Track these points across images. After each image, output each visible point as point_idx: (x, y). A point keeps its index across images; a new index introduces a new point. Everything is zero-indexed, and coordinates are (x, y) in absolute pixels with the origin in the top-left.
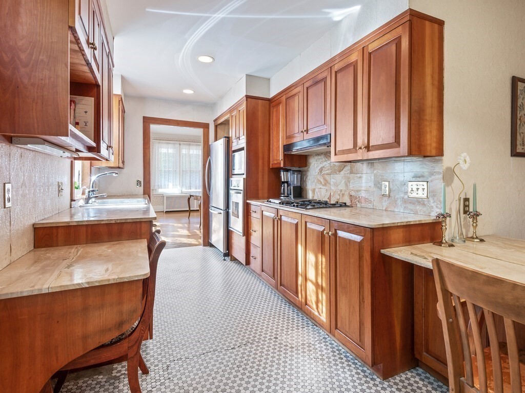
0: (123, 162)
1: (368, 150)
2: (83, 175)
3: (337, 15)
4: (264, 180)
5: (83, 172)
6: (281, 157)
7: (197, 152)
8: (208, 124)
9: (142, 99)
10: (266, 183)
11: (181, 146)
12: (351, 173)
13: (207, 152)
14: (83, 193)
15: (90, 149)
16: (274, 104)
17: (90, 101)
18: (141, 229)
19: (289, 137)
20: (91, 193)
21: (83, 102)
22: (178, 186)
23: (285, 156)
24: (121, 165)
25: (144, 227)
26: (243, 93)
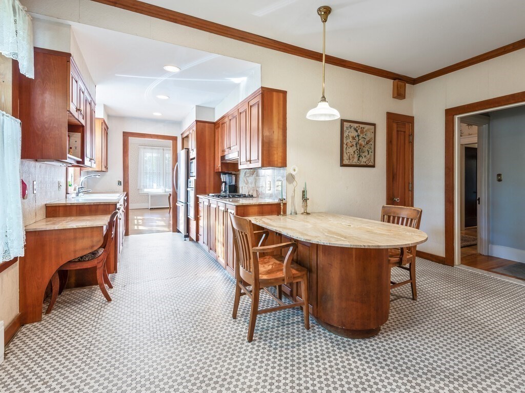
0: (106, 167)
1: (250, 163)
2: (74, 177)
3: (236, 80)
4: (210, 181)
5: (74, 174)
6: (220, 165)
7: (169, 155)
8: (177, 137)
9: (122, 118)
10: (212, 183)
11: (165, 151)
12: (257, 176)
13: (176, 159)
14: (75, 190)
15: (78, 162)
16: (216, 126)
17: (79, 135)
18: (109, 208)
19: (223, 151)
20: (80, 189)
21: (75, 136)
22: (162, 187)
23: (222, 163)
24: (104, 169)
25: (112, 207)
26: (195, 119)
